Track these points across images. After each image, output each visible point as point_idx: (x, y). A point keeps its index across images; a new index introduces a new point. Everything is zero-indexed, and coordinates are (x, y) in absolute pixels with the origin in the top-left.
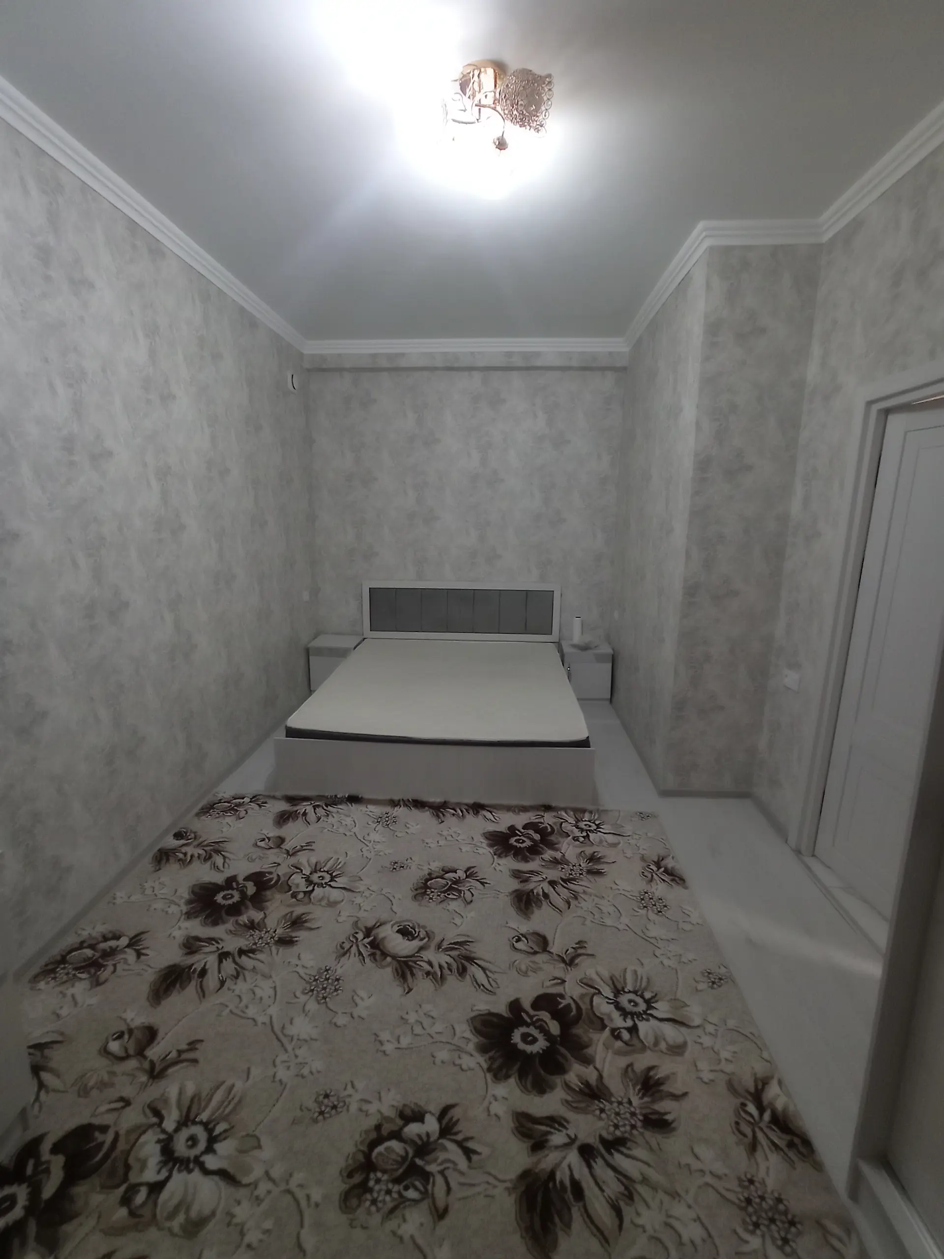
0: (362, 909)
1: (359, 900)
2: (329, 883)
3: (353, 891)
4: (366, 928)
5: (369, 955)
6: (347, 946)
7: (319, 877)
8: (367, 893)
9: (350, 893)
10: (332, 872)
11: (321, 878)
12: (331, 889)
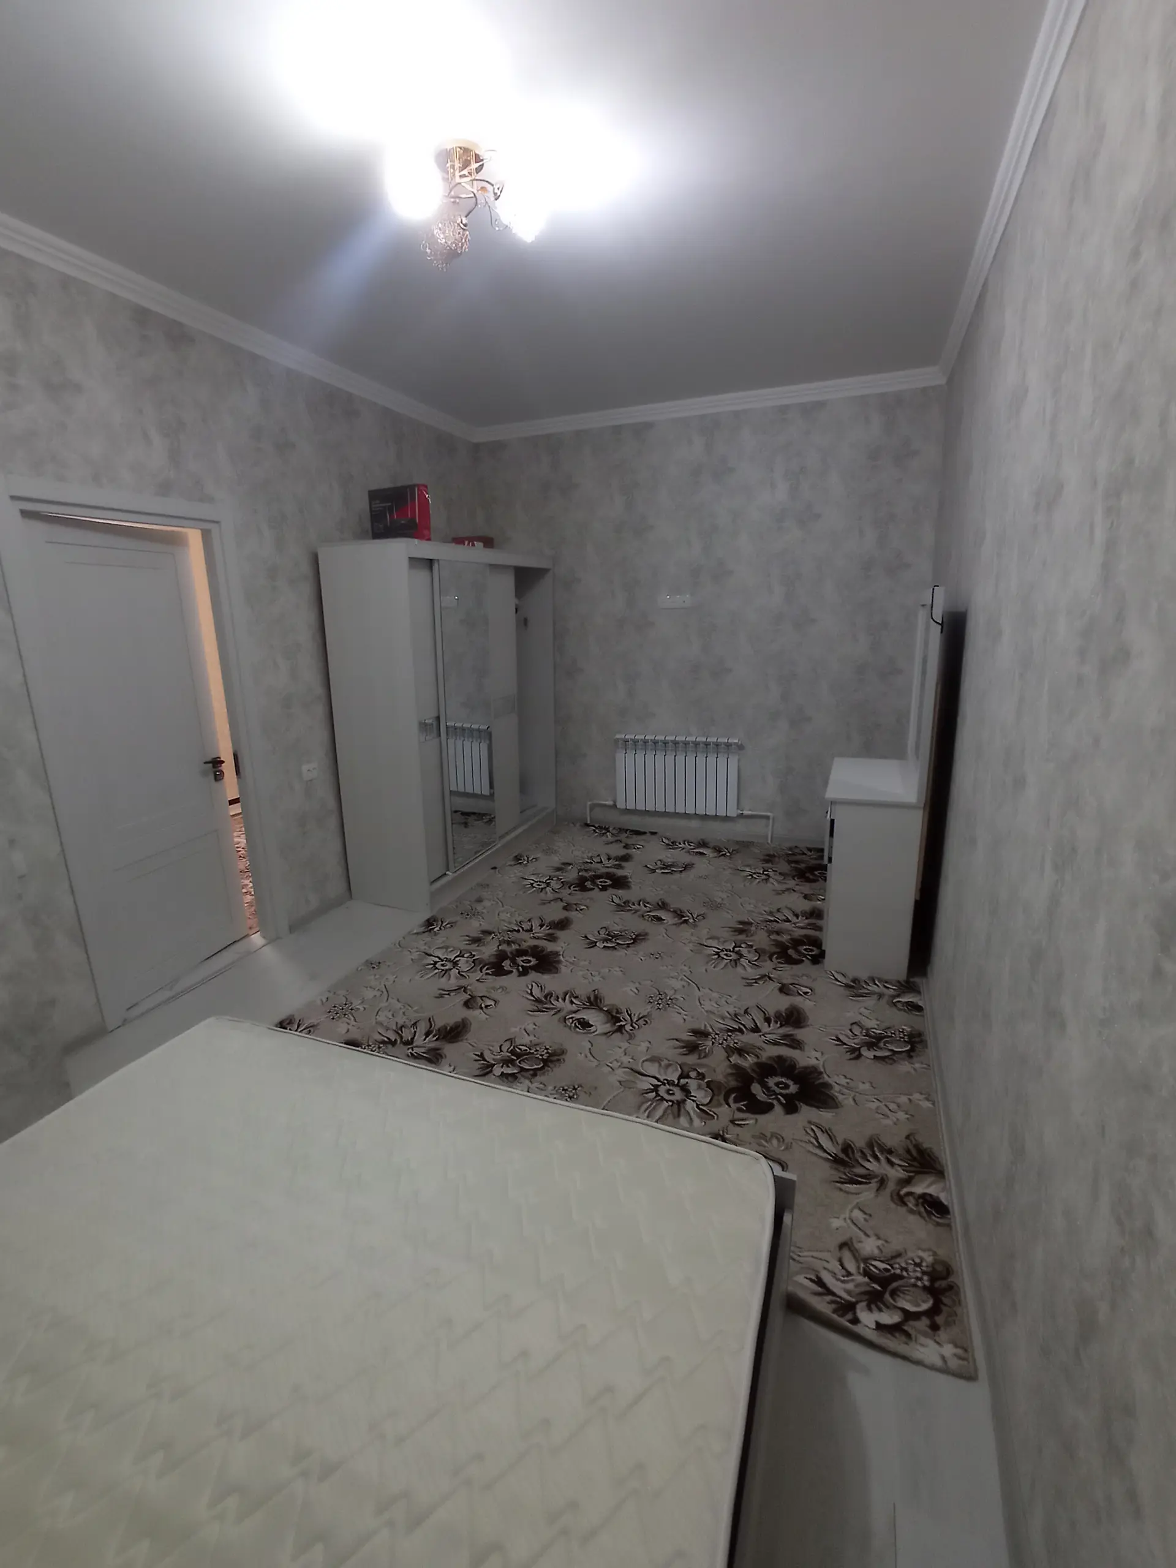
0: (623, 1049)
1: (626, 1060)
2: (660, 1083)
3: (632, 1069)
4: (622, 1033)
5: (622, 1013)
6: (641, 1022)
7: (673, 1094)
8: (615, 1065)
9: (635, 1067)
10: (657, 1098)
11: (671, 1092)
12: (659, 1076)
